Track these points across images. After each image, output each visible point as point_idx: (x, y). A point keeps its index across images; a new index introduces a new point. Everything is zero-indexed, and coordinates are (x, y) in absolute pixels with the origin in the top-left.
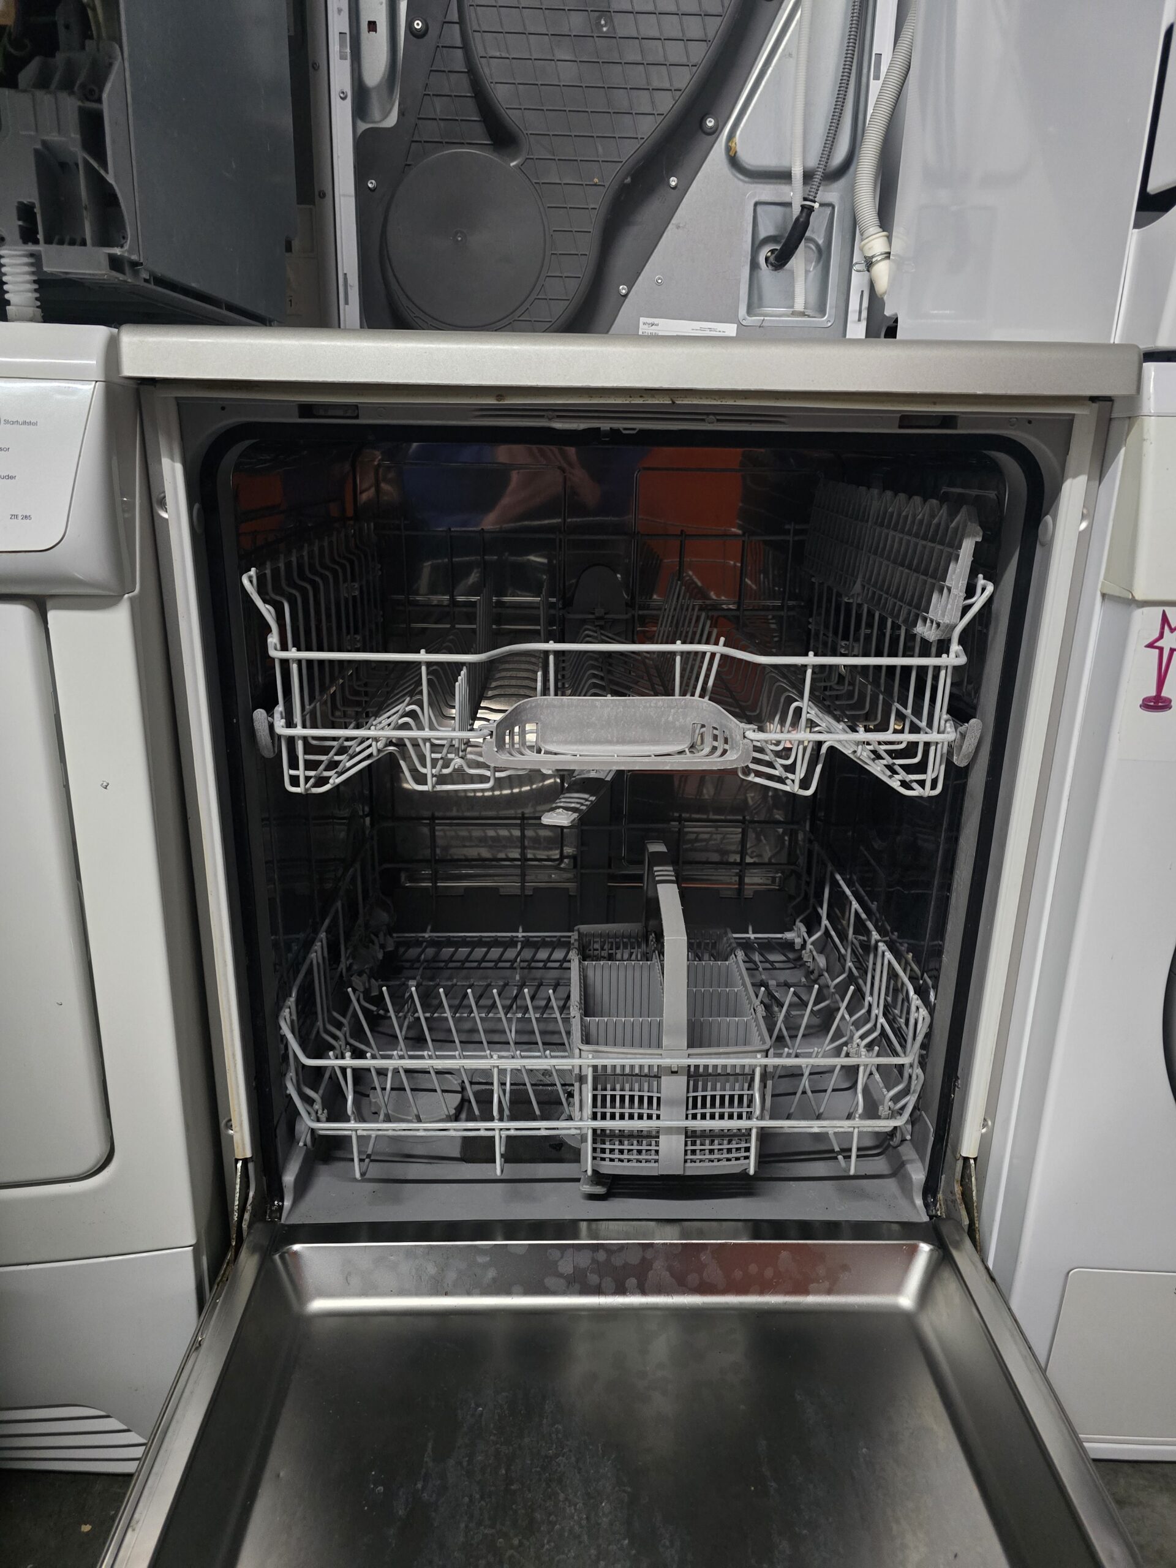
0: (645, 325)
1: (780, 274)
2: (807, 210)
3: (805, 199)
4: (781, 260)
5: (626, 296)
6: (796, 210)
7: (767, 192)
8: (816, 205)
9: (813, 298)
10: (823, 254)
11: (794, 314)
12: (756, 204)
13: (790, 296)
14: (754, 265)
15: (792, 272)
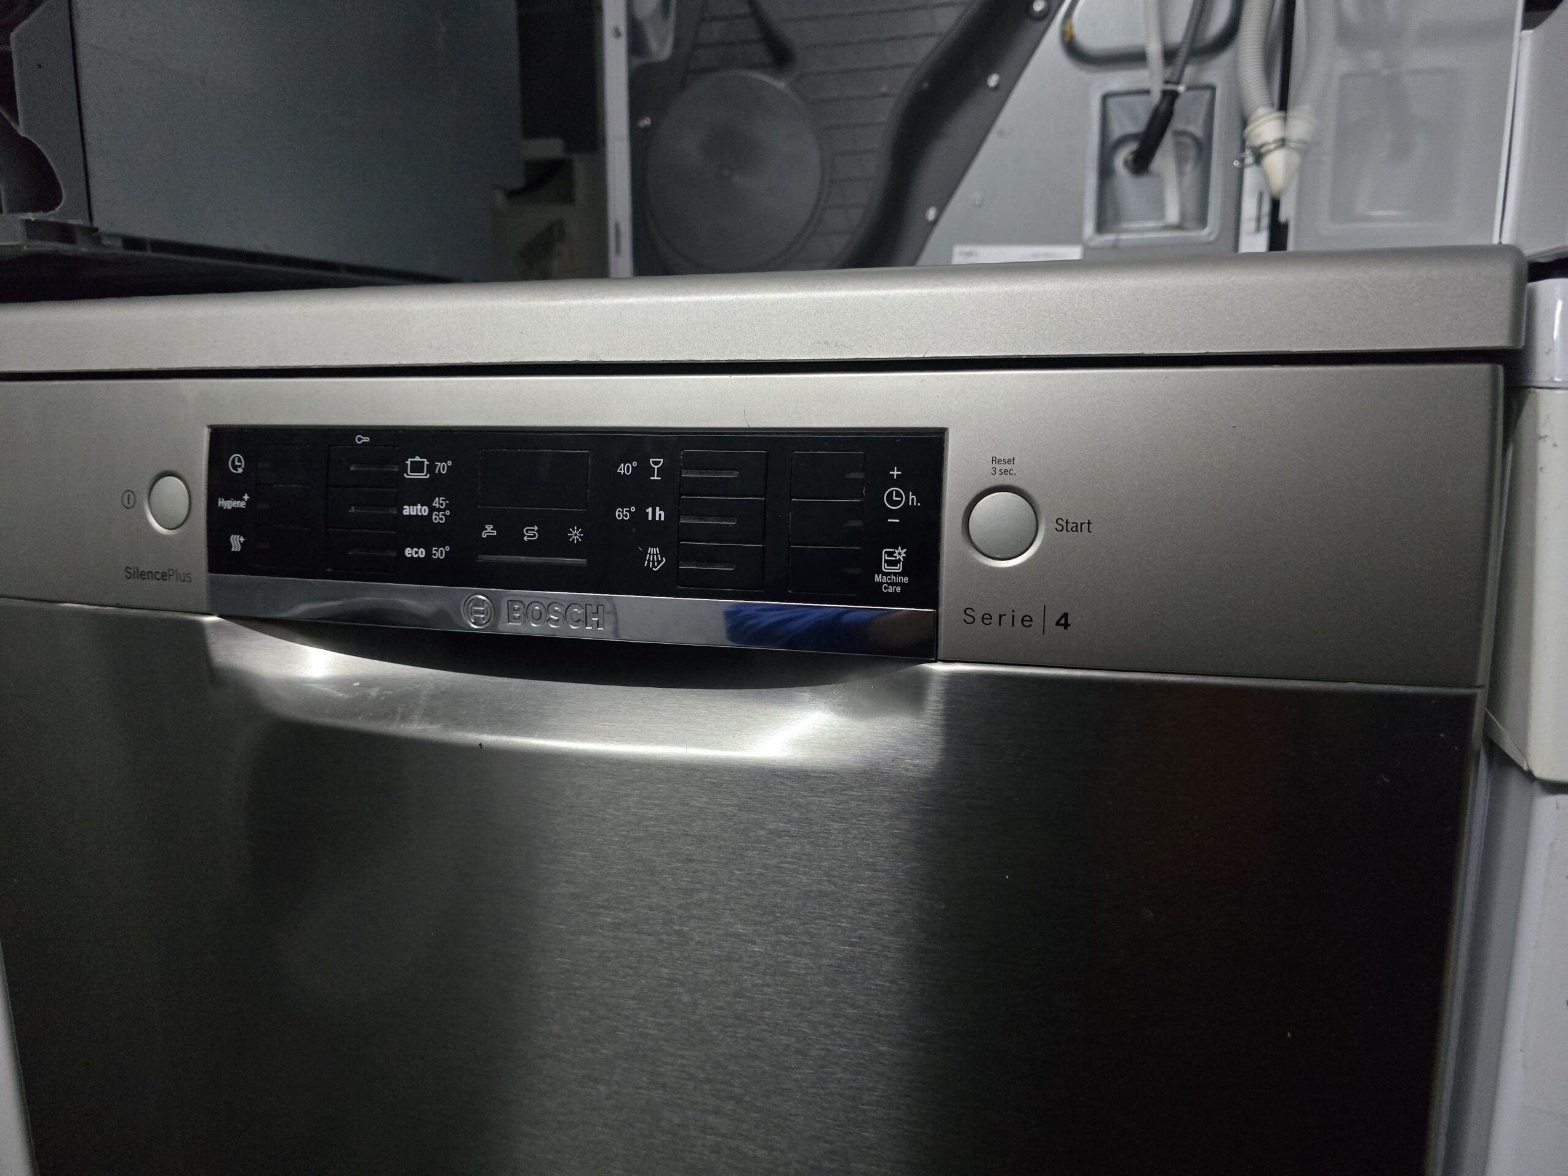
0: (960, 255)
1: (1144, 180)
2: (1170, 97)
3: (1167, 82)
4: (1141, 163)
5: (935, 222)
6: (1156, 97)
7: (1119, 80)
8: (1181, 88)
9: (1192, 207)
10: (1203, 148)
11: (1167, 228)
12: (1105, 98)
13: (1159, 207)
14: (1105, 172)
15: (1159, 175)
